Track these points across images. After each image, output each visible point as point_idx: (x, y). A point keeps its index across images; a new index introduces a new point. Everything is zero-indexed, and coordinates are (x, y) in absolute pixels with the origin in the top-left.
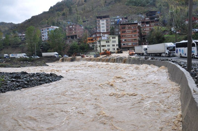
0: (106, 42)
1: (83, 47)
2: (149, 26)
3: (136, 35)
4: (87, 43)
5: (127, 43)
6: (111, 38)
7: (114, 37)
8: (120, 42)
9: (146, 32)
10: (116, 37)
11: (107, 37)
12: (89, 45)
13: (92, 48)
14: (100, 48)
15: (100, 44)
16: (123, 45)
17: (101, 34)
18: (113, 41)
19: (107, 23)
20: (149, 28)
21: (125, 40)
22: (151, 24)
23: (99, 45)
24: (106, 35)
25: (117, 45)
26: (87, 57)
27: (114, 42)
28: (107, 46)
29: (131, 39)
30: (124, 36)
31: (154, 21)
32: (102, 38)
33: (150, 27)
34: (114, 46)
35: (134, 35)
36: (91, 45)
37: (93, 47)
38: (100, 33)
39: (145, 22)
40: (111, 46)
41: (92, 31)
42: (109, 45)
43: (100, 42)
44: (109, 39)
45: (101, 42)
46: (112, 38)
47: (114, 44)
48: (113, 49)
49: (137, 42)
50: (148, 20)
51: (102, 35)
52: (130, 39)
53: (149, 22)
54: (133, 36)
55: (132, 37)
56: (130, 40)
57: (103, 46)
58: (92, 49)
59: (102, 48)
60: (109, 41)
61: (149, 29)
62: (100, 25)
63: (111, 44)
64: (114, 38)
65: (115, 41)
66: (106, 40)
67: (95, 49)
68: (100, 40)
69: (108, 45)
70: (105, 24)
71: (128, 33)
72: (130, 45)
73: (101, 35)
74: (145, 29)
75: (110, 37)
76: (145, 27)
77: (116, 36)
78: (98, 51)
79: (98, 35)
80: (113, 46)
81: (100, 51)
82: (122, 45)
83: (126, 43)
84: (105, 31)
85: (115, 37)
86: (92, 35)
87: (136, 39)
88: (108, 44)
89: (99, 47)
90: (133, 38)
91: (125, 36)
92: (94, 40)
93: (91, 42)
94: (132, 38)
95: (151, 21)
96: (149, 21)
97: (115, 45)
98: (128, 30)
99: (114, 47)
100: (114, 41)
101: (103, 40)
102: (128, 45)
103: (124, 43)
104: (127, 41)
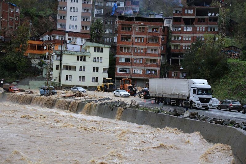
0: (78, 59)
1: (13, 63)
2: (191, 30)
3: (155, 50)
4: (25, 55)
5: (133, 67)
6: (92, 50)
7: (99, 48)
8: (113, 62)
9: (181, 44)
10: (104, 49)
11: (81, 46)
12: (29, 60)
13: (37, 68)
14: (60, 73)
15: (61, 60)
16: (120, 71)
17: (67, 37)
18: (95, 58)
19: (85, 9)
20: (192, 35)
21: (127, 60)
22: (196, 26)
23: (58, 63)
24: (79, 41)
25: (104, 70)
26: (19, 93)
27: (99, 60)
28: (78, 69)
29: (143, 57)
30: (125, 48)
31: (204, 19)
32: (68, 45)
33: (195, 35)
34: (97, 71)
35: (152, 50)
36: (35, 62)
37: (40, 67)
38: (63, 32)
39: (184, 19)
40: (89, 70)
41: (44, 23)
42: (84, 68)
43: (61, 55)
44: (86, 50)
45: (64, 56)
46: (95, 51)
47: (96, 65)
48: (93, 78)
49: (156, 68)
50: (190, 15)
51: (69, 39)
52: (140, 57)
53: (193, 19)
54: (149, 52)
55: (146, 54)
56: (140, 61)
57: (68, 68)
58: (35, 73)
59: (65, 73)
60: (85, 57)
61: (190, 39)
62: (66, 11)
63: (89, 64)
64: (98, 51)
65: (101, 59)
66: (78, 54)
67: (45, 72)
68: (61, 51)
69: (81, 67)
70: (80, 10)
71: (137, 43)
72: (139, 75)
73: (67, 39)
74: (180, 38)
75: (89, 47)
76: (182, 31)
77: (106, 46)
78: (53, 80)
79: (57, 38)
80: (94, 71)
81: (57, 81)
82: (118, 71)
83: (129, 67)
84: (79, 30)
85: (102, 49)
86: (42, 34)
87: (155, 61)
88: (82, 64)
89: (57, 68)
90: (147, 57)
91: (129, 49)
92: (45, 48)
93: (36, 52)
94: (145, 56)
95: (199, 19)
96: (193, 17)
97: (101, 70)
98: (137, 34)
99: (96, 73)
100: (98, 58)
101: (69, 53)
102: (133, 73)
103: (123, 66)
104: (131, 62)
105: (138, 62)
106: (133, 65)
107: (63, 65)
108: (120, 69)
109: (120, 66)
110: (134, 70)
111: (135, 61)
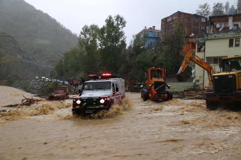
0: (231, 45)
17: (231, 22)
57: (219, 61)
78: (194, 81)
79: (218, 26)
81: (201, 82)
107: (207, 57)
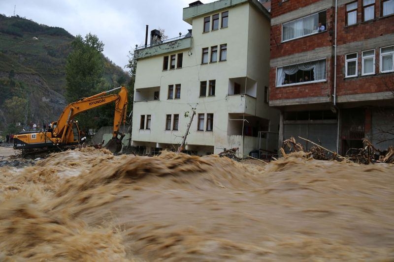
0: (165, 66)
5: (341, 50)
6: (197, 28)
7: (215, 18)
10: (231, 15)
18: (205, 51)
25: (238, 86)
28: (164, 94)
42: (178, 87)
46: (206, 30)
48: (201, 116)
56: (378, 8)
63: (191, 73)
64: (215, 28)
65: (223, 48)
66: (165, 50)
69: (170, 88)
72: (379, 81)
75: (191, 22)
77: (235, 3)
80: (203, 93)
85: (224, 17)
99: (207, 99)
100: (215, 49)
101: (147, 53)
102: (341, 78)
103: (297, 55)
104: (332, 28)
105: (369, 15)
106: (342, 40)
107: (137, 90)
108: (288, 72)
109: (286, 57)
110: (347, 61)
111: (352, 19)
